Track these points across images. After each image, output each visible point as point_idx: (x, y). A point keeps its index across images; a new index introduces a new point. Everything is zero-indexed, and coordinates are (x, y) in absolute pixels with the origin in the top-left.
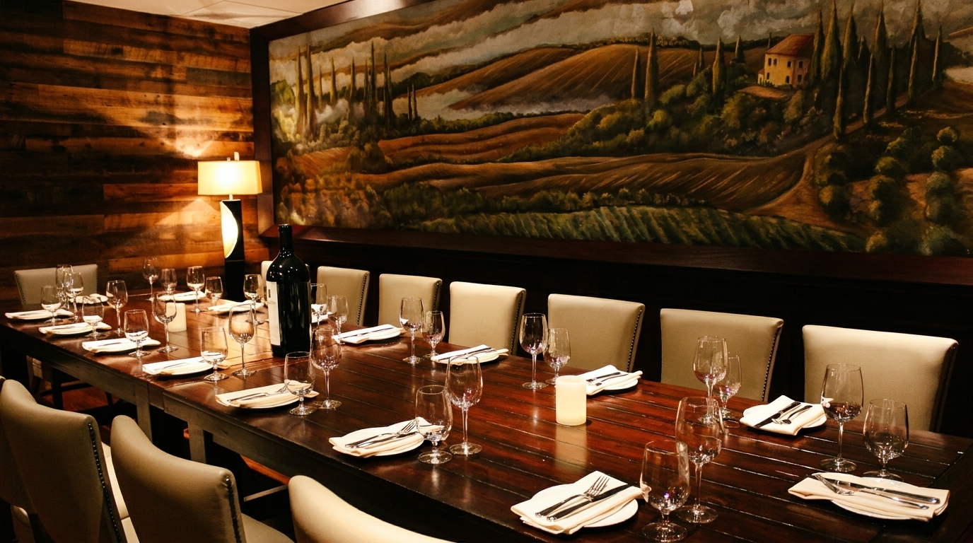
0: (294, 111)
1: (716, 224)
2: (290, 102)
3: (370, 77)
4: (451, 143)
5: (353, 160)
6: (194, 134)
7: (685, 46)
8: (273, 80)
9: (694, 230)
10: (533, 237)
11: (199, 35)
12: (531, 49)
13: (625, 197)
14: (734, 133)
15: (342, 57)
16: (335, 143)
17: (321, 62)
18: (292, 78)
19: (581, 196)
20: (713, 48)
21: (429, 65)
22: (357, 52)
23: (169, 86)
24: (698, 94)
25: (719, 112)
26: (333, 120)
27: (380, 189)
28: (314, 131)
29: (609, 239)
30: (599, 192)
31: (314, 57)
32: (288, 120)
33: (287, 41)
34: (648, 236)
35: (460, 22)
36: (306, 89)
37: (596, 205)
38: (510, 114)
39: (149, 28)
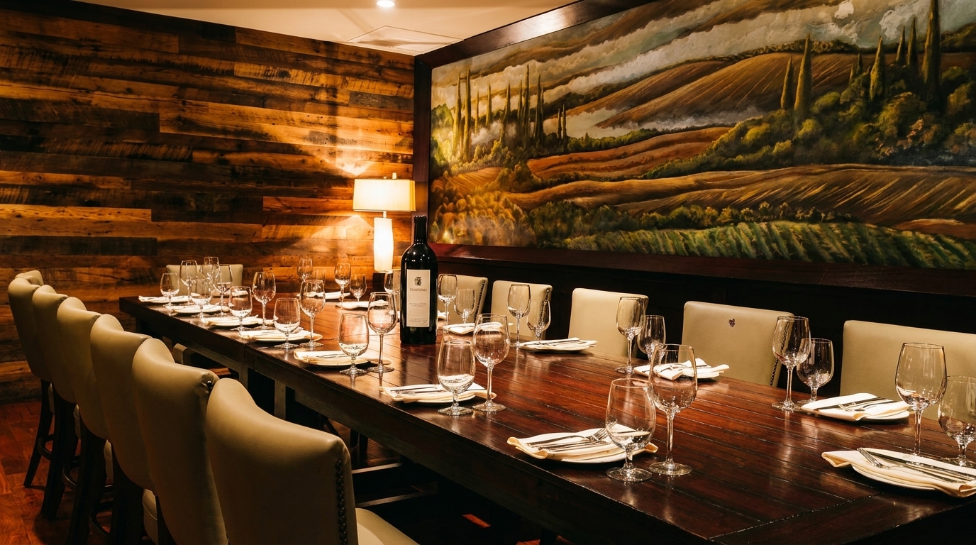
0: (453, 133)
1: (863, 240)
2: (449, 126)
3: (523, 99)
4: (596, 160)
5: (503, 180)
6: (354, 153)
7: (842, 51)
8: (434, 104)
9: (837, 247)
10: (668, 254)
11: (363, 61)
12: (682, 64)
13: (765, 211)
14: (889, 141)
15: (498, 81)
16: (488, 164)
17: (479, 87)
18: (451, 102)
19: (720, 212)
20: (873, 51)
21: (580, 85)
22: (514, 75)
23: (333, 108)
24: (852, 101)
25: (875, 120)
26: (487, 141)
27: (527, 208)
28: (469, 152)
29: (745, 256)
30: (739, 206)
31: (472, 81)
32: (447, 143)
33: (448, 67)
34: (786, 252)
35: (613, 42)
36: (464, 113)
37: (735, 220)
38: (655, 130)
39: (314, 54)
